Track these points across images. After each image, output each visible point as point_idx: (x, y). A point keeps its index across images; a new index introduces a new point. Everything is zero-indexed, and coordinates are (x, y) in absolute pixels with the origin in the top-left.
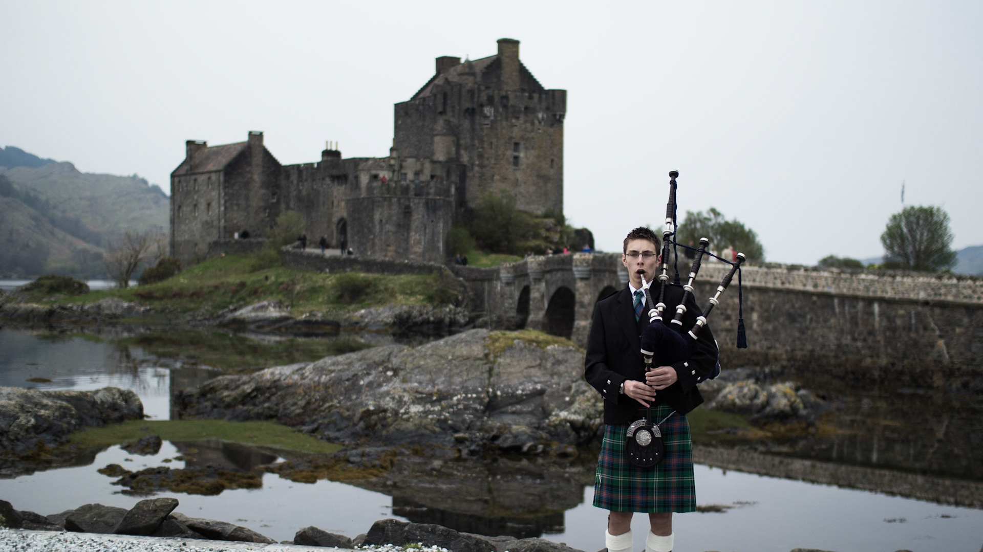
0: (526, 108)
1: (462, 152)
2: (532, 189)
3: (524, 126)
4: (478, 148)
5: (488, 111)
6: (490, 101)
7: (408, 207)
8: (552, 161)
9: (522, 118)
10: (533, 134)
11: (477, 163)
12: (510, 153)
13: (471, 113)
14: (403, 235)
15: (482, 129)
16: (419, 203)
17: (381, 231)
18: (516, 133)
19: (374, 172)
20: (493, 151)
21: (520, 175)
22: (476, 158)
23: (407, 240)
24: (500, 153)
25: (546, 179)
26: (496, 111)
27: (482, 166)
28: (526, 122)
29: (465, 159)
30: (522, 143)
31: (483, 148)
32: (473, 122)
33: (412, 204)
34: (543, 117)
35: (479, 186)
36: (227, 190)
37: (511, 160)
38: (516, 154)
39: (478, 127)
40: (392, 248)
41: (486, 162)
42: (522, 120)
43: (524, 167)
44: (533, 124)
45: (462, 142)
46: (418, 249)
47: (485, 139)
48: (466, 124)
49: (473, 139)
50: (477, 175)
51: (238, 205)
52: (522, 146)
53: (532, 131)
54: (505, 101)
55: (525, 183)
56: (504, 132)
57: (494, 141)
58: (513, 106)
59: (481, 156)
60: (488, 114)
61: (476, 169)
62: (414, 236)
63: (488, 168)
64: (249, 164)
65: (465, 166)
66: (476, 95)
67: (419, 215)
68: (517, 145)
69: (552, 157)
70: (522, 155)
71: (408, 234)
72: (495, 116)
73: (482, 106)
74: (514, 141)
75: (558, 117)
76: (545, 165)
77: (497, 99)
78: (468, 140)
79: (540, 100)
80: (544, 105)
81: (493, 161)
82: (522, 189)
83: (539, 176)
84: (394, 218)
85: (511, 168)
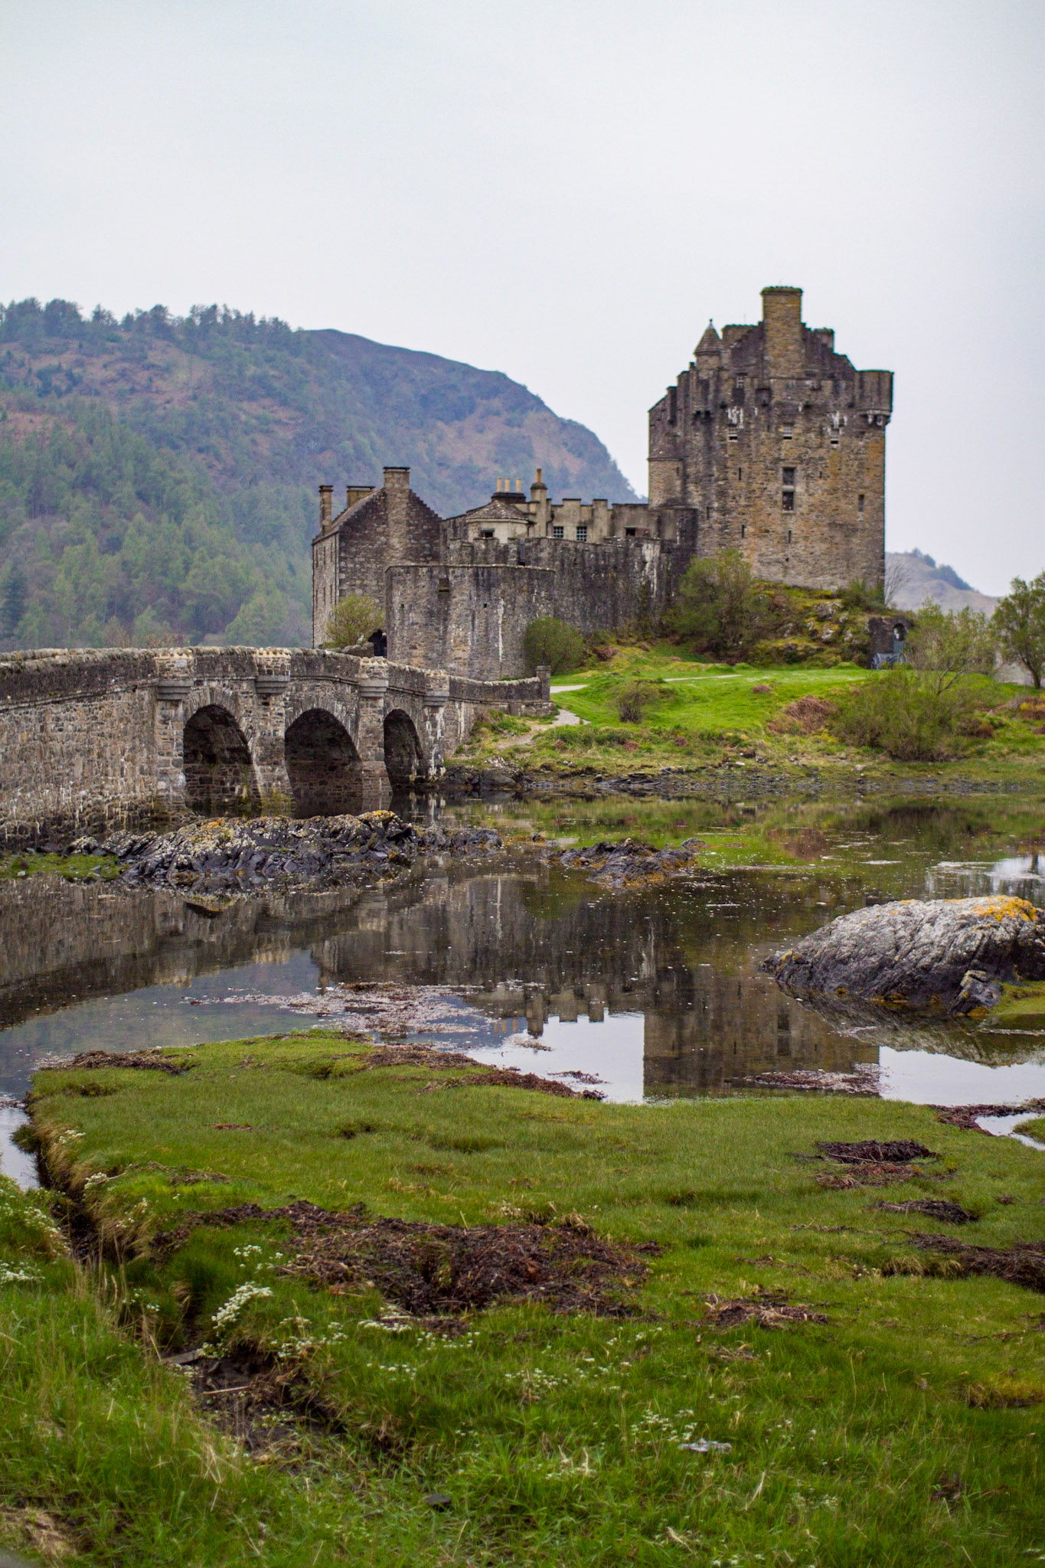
0: (807, 407)
1: (691, 487)
2: (820, 548)
3: (803, 439)
4: (717, 480)
5: (734, 414)
6: (739, 396)
7: (446, 582)
8: (862, 497)
9: (800, 424)
10: (822, 452)
11: (716, 505)
12: (776, 487)
13: (705, 419)
14: (437, 630)
15: (724, 447)
16: (462, 576)
17: (402, 623)
18: (787, 451)
19: (485, 527)
20: (743, 485)
21: (794, 524)
22: (714, 497)
23: (443, 639)
24: (755, 486)
25: (849, 530)
26: (749, 414)
27: (724, 511)
28: (808, 430)
29: (696, 500)
30: (799, 467)
31: (725, 479)
32: (709, 434)
33: (451, 578)
34: (842, 421)
35: (720, 545)
36: (343, 564)
37: (779, 497)
38: (789, 487)
39: (717, 444)
40: (419, 652)
41: (731, 504)
42: (798, 429)
43: (804, 509)
44: (821, 433)
45: (691, 470)
46: (463, 653)
47: (729, 464)
48: (698, 439)
49: (709, 464)
50: (717, 526)
51: (363, 586)
52: (799, 473)
53: (821, 446)
54: (764, 397)
55: (806, 538)
56: (763, 449)
57: (745, 466)
58: (780, 404)
59: (722, 494)
60: (735, 421)
61: (715, 515)
62: (455, 631)
63: (734, 514)
64: (384, 521)
65: (695, 510)
66: (712, 388)
67: (463, 595)
68: (790, 471)
69: (861, 491)
70: (799, 488)
71: (446, 627)
72: (747, 424)
73: (724, 407)
74: (782, 464)
75: (870, 420)
76: (847, 506)
77: (749, 393)
78: (701, 468)
79: (836, 391)
80: (844, 399)
81: (743, 502)
82: (800, 548)
83: (832, 525)
84: (423, 602)
85: (778, 512)
